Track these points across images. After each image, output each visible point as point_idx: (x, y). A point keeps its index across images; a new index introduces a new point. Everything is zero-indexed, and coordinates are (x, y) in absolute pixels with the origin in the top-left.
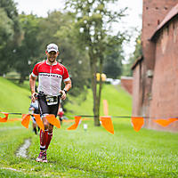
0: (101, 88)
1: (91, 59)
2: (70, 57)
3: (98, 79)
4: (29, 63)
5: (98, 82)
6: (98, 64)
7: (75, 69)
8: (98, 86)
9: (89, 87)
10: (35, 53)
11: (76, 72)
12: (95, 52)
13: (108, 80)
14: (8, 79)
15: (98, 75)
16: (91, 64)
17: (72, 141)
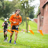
0: (28, 22)
4: (7, 14)
5: (27, 20)
9: (25, 21)
12: (26, 11)
15: (27, 18)
16: (25, 15)
17: (20, 37)
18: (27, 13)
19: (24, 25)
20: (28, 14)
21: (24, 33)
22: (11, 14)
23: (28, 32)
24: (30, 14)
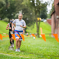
5: (38, 21)
6: (38, 14)
7: (29, 16)
13: (42, 20)
15: (38, 18)
17: (29, 43)
18: (38, 12)
19: (34, 27)
20: (39, 14)
22: (18, 14)
23: (39, 37)
24: (42, 13)
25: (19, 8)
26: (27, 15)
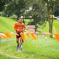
1: (48, 9)
2: (39, 8)
3: (51, 17)
4: (21, 11)
6: (51, 11)
7: (41, 13)
8: (51, 20)
9: (47, 21)
10: (23, 6)
11: (41, 14)
12: (50, 5)
14: (12, 18)
15: (51, 15)
16: (48, 11)
17: (41, 44)
18: (51, 8)
21: (46, 38)
22: (27, 10)
23: (52, 37)
25: (28, 4)
26: (38, 12)
